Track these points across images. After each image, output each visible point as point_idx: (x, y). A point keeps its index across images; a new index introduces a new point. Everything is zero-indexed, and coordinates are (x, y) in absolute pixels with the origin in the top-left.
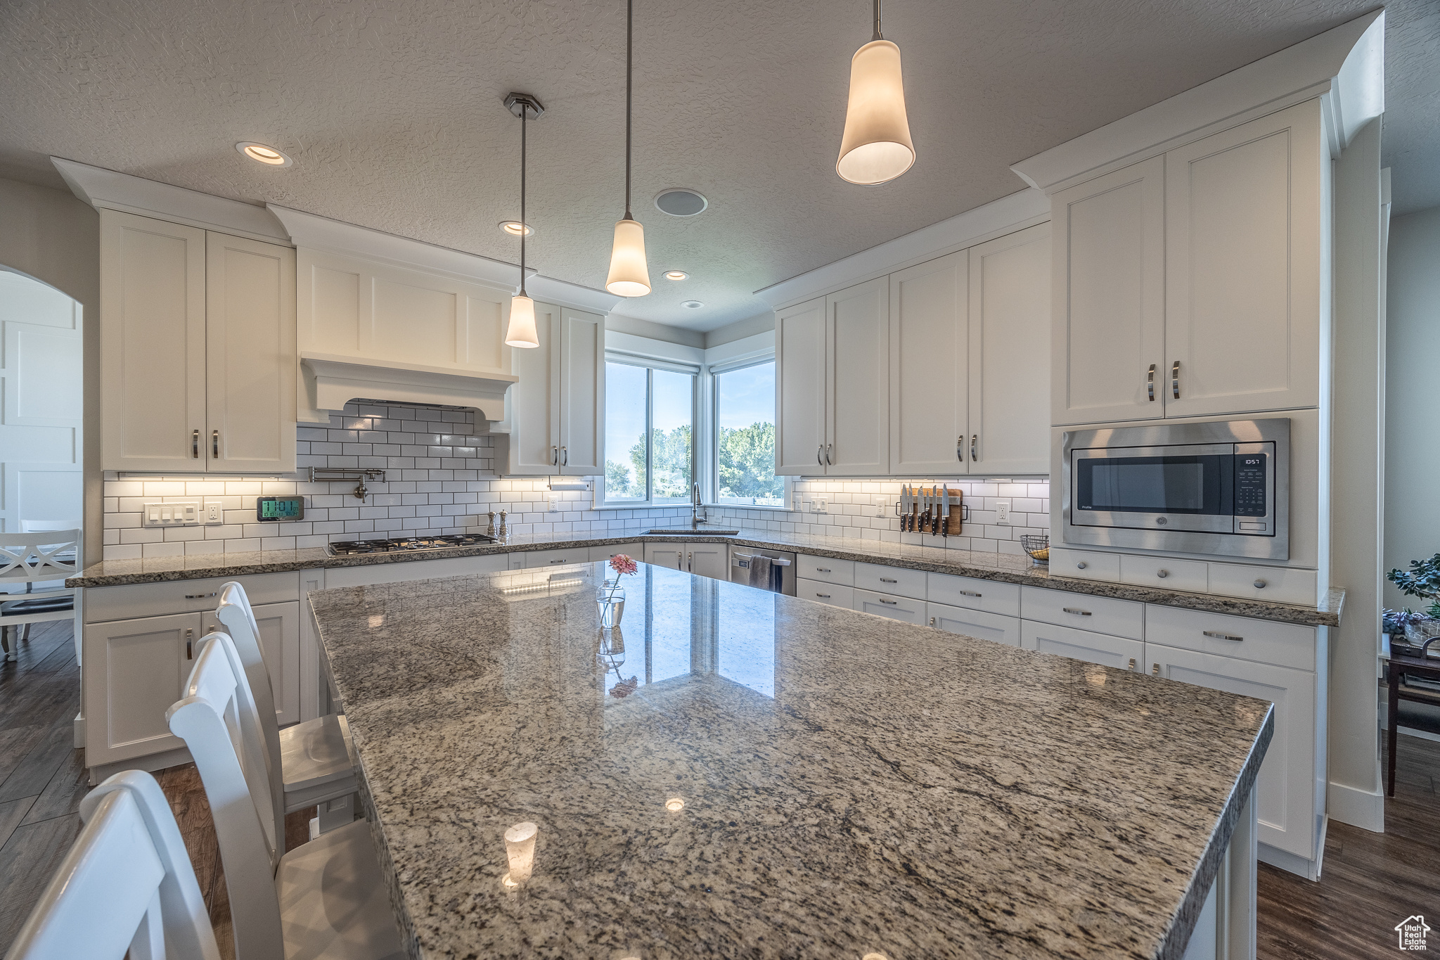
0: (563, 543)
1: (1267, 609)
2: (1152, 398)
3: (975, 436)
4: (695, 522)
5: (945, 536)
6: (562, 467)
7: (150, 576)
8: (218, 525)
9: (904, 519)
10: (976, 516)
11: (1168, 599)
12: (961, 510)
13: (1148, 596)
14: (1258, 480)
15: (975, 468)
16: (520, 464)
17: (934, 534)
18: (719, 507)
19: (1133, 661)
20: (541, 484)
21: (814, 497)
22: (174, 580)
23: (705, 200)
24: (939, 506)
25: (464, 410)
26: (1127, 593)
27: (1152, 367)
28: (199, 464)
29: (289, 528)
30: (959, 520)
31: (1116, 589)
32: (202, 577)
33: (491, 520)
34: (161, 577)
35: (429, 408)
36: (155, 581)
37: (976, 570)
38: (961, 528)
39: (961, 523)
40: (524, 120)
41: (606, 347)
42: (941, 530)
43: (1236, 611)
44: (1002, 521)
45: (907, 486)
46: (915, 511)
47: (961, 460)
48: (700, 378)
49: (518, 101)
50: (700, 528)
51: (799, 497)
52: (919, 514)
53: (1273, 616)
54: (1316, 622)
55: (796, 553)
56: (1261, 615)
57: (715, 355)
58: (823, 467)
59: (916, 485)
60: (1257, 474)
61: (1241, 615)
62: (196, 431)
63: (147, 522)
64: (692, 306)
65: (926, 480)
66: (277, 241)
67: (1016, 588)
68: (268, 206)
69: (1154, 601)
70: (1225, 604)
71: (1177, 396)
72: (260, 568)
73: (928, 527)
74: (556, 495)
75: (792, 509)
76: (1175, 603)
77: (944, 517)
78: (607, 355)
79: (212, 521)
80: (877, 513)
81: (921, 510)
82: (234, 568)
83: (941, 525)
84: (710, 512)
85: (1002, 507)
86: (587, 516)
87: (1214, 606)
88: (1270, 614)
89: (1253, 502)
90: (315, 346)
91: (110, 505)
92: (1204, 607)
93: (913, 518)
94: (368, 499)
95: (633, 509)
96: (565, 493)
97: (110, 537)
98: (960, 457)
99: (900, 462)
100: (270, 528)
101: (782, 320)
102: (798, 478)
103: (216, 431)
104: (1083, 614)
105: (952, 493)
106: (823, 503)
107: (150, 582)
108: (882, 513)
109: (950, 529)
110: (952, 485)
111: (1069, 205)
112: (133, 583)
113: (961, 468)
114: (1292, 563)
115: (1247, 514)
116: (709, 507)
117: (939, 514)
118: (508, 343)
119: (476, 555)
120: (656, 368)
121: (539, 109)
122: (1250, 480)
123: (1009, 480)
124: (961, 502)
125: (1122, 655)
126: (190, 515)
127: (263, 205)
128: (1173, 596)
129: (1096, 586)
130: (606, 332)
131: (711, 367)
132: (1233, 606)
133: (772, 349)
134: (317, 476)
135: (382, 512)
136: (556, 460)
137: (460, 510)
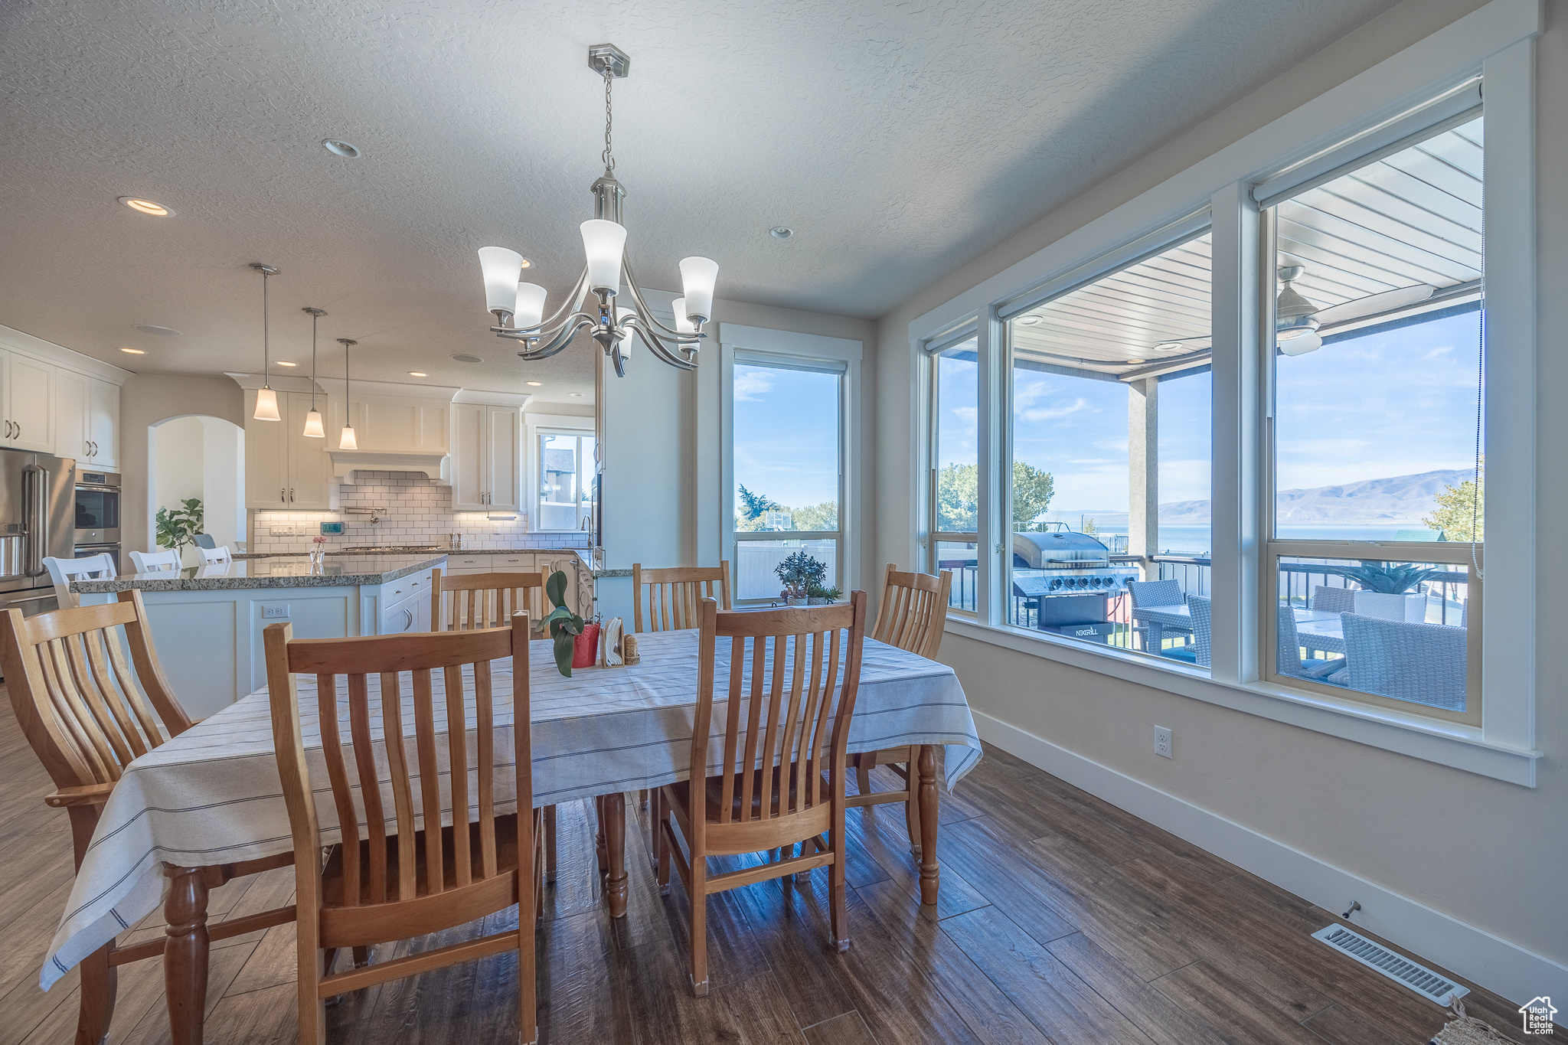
6: (488, 505)
8: (303, 536)
16: (459, 503)
20: (483, 516)
28: (284, 505)
29: (337, 538)
33: (452, 538)
40: (348, 347)
41: (527, 425)
62: (283, 489)
63: (272, 533)
66: (318, 392)
68: (310, 378)
74: (496, 523)
79: (300, 534)
86: (523, 537)
91: (257, 524)
94: (379, 523)
95: (559, 534)
96: (506, 522)
97: (257, 540)
103: (288, 488)
120: (583, 436)
121: (353, 342)
126: (290, 531)
127: (307, 377)
134: (350, 511)
135: (387, 531)
136: (484, 502)
137: (433, 531)
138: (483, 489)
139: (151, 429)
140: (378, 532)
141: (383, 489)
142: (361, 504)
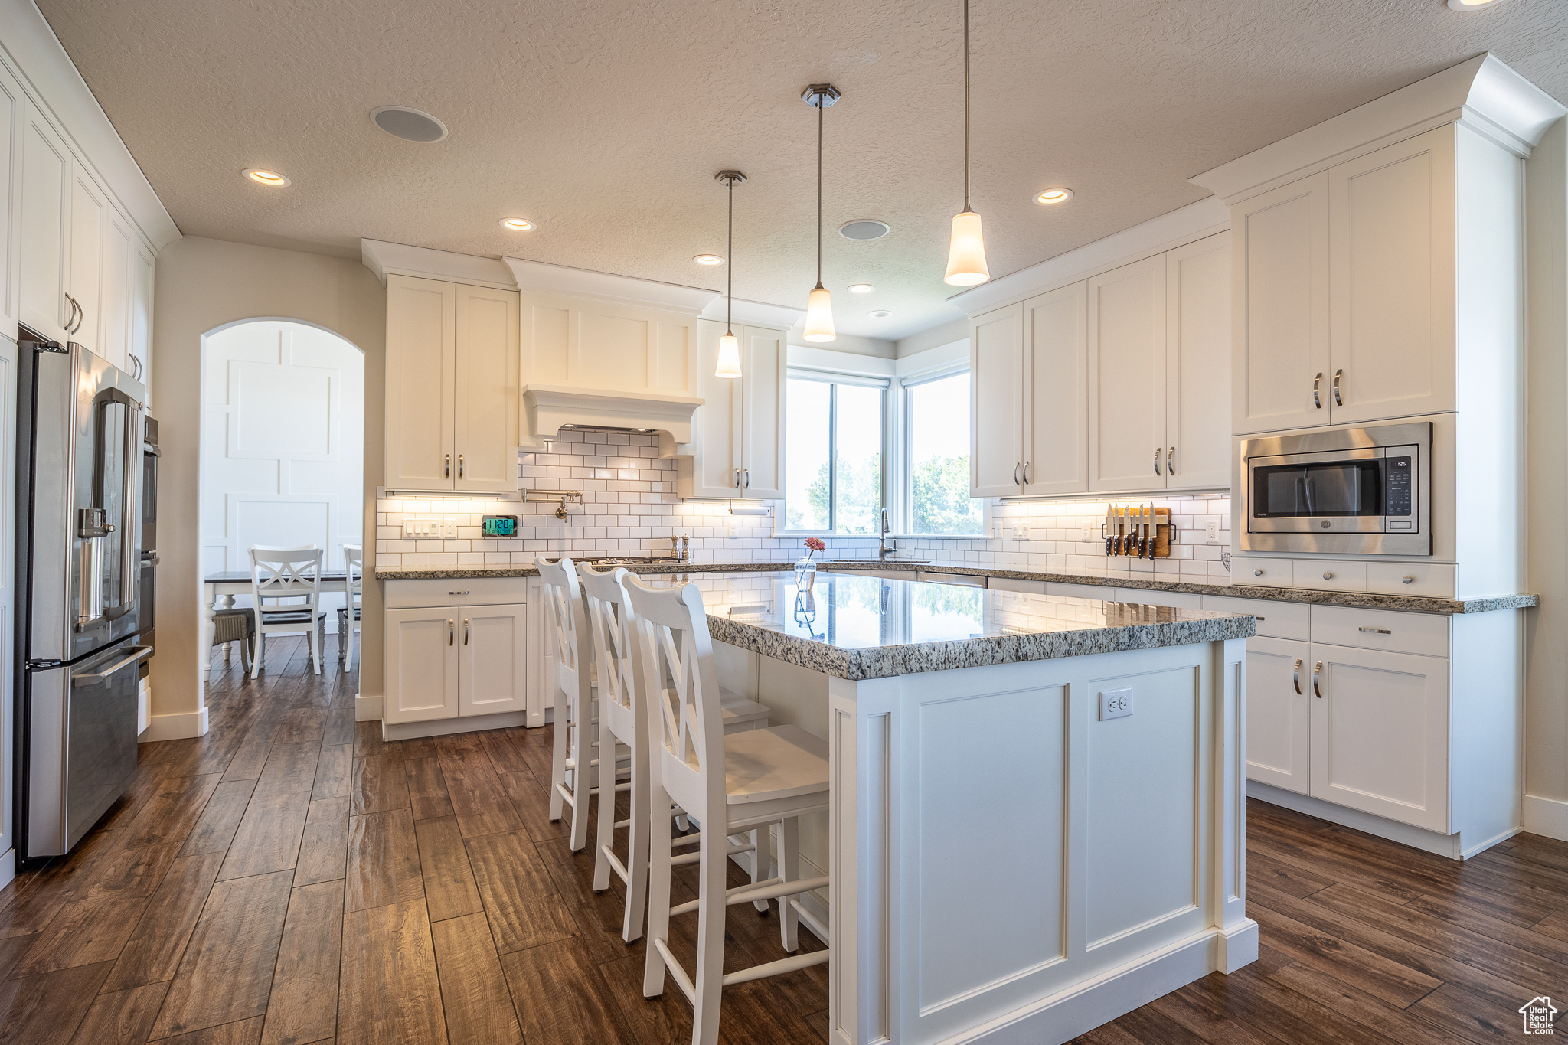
0: (746, 566)
1: (1409, 601)
2: (1319, 406)
3: (1173, 448)
4: (884, 552)
5: (1152, 558)
6: (744, 490)
7: (427, 573)
8: (453, 539)
9: (1110, 541)
10: (1185, 537)
11: (1328, 598)
12: (1170, 530)
13: (1311, 597)
14: (1405, 481)
15: (1174, 482)
16: (704, 487)
17: (1140, 558)
18: (912, 538)
19: (1300, 661)
20: (722, 508)
21: (1015, 523)
22: (442, 578)
23: (887, 226)
24: (1146, 526)
25: (653, 433)
26: (1293, 596)
27: (1319, 376)
28: (448, 484)
29: (506, 543)
30: (1166, 541)
31: (1285, 592)
32: (461, 577)
33: (675, 544)
34: (433, 575)
35: (619, 432)
36: (430, 578)
37: (1160, 583)
38: (1169, 549)
39: (1169, 544)
40: (731, 189)
41: (788, 364)
42: (1148, 553)
43: (1383, 605)
44: (1212, 540)
45: (1113, 507)
46: (1122, 533)
47: (1159, 474)
48: (890, 392)
49: (727, 176)
50: (889, 558)
51: (999, 523)
52: (1125, 536)
53: (1413, 608)
54: (1447, 610)
55: (987, 577)
56: (1403, 608)
57: (906, 365)
58: (1021, 485)
59: (1122, 504)
60: (1405, 475)
61: (1388, 609)
62: (448, 456)
63: (405, 535)
64: (880, 315)
65: (1132, 499)
66: (506, 287)
67: (1197, 597)
68: (505, 259)
69: (1316, 601)
70: (1375, 599)
71: (1340, 403)
72: (499, 572)
73: (1135, 550)
74: (736, 520)
75: (991, 537)
76: (1334, 601)
77: (1150, 538)
78: (789, 372)
79: (449, 536)
80: (1083, 537)
81: (1127, 532)
82: (482, 571)
83: (1148, 547)
84: (901, 543)
85: (1210, 526)
86: (769, 544)
87: (1365, 602)
88: (1411, 606)
89: (1401, 502)
90: (535, 379)
91: (381, 519)
92: (1357, 603)
93: (1119, 541)
94: (568, 518)
96: (749, 518)
97: (381, 547)
98: (1157, 471)
99: (1099, 478)
100: (492, 543)
101: (978, 328)
102: (997, 500)
103: (461, 456)
104: (1257, 619)
105: (1160, 512)
106: (1025, 529)
107: (427, 579)
108: (1088, 537)
109: (1158, 550)
110: (1160, 503)
111: (1247, 217)
112: (416, 578)
113: (1158, 483)
114: (1434, 558)
115: (1396, 514)
116: (900, 538)
117: (1146, 535)
118: (717, 375)
119: (667, 573)
120: (841, 383)
121: (743, 179)
122: (1399, 482)
123: (1216, 495)
124: (1170, 521)
125: (1290, 657)
126: (434, 530)
127: (499, 258)
128: (1332, 595)
129: (1267, 591)
130: (788, 346)
131: (903, 379)
132: (1381, 600)
133: (967, 359)
134: (528, 497)
135: (579, 532)
136: (738, 483)
137: (646, 533)
138: (737, 464)
139: (203, 336)
140: (567, 533)
141: (576, 461)
142: (542, 485)
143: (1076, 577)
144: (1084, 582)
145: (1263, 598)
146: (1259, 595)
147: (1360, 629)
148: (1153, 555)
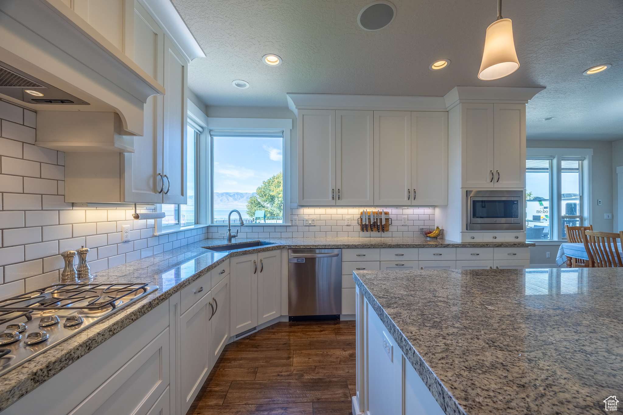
2: (492, 181)
3: (415, 190)
4: (231, 237)
6: (164, 195)
9: (363, 225)
10: (394, 223)
12: (389, 220)
13: (496, 245)
14: (517, 207)
15: (414, 203)
17: (378, 232)
19: (491, 267)
24: (381, 219)
26: (491, 245)
33: (69, 263)
37: (442, 244)
39: (389, 226)
42: (381, 230)
43: (516, 246)
44: (405, 224)
45: (365, 211)
47: (409, 199)
50: (234, 241)
51: (295, 217)
52: (372, 223)
54: (532, 246)
55: (342, 249)
58: (335, 200)
59: (370, 210)
61: (518, 247)
64: (239, 85)
65: (373, 208)
67: (455, 249)
69: (497, 247)
71: (498, 181)
73: (375, 229)
74: (129, 224)
75: (290, 224)
77: (383, 224)
80: (346, 224)
81: (372, 221)
83: (381, 227)
85: (404, 218)
86: (151, 243)
89: (516, 214)
92: (509, 246)
93: (368, 225)
98: (408, 197)
99: (380, 199)
104: (477, 255)
105: (385, 213)
106: (313, 220)
108: (349, 224)
109: (385, 229)
111: (467, 109)
114: (522, 231)
115: (515, 217)
117: (381, 222)
122: (515, 207)
124: (389, 217)
125: (488, 266)
128: (502, 244)
129: (482, 244)
132: (516, 244)
143: (400, 245)
144: (404, 247)
145: (481, 247)
146: (479, 246)
147: (508, 254)
148: (383, 231)
